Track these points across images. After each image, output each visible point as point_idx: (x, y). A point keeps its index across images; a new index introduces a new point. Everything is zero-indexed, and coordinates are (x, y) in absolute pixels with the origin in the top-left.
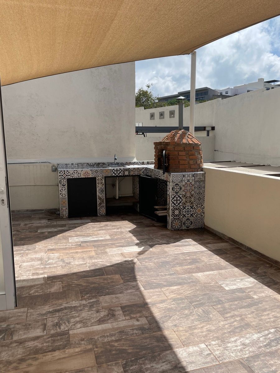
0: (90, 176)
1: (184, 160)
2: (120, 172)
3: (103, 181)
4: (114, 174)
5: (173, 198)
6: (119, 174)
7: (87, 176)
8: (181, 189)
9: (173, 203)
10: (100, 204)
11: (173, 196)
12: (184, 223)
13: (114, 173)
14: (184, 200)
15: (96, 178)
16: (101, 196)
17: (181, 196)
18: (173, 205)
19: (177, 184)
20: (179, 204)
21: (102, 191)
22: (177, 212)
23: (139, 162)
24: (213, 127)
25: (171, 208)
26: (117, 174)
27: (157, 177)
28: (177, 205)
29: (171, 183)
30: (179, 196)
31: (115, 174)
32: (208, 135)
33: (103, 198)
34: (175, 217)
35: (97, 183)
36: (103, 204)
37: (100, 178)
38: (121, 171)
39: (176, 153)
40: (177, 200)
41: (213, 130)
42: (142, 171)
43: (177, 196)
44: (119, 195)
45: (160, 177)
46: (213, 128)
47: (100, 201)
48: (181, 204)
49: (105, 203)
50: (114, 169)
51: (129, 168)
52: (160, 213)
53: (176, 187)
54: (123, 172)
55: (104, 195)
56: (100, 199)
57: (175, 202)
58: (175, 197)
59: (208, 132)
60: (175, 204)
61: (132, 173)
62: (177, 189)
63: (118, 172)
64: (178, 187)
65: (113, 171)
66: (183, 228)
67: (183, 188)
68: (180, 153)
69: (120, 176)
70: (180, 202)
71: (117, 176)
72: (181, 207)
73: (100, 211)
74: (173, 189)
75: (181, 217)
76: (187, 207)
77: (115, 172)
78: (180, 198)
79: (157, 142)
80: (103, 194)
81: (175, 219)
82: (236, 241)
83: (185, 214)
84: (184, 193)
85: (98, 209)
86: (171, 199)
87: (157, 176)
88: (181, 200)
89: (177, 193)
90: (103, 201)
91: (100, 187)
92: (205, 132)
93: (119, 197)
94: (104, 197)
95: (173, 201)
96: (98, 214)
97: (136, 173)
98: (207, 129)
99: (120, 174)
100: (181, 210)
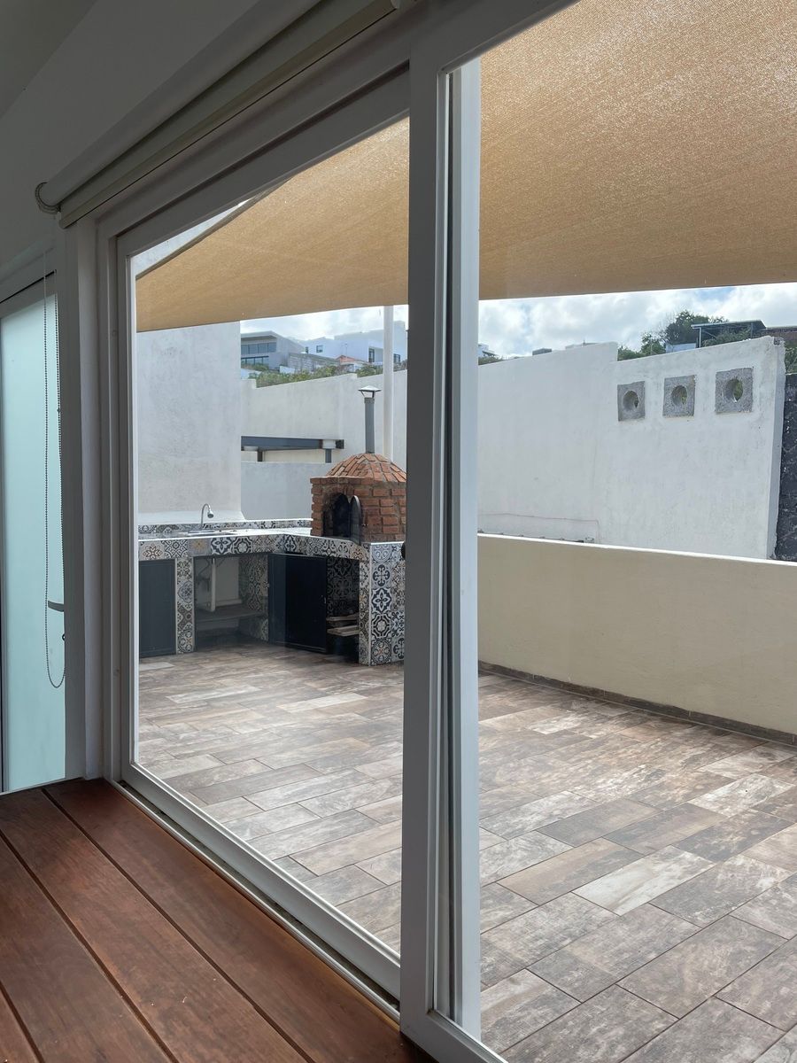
0: (162, 557)
1: (391, 516)
2: (228, 547)
3: (191, 568)
4: (214, 552)
5: (375, 596)
6: (226, 550)
7: (153, 557)
8: (389, 575)
9: (375, 605)
10: (183, 623)
11: (375, 592)
12: (395, 649)
13: (215, 548)
14: (394, 599)
15: (174, 560)
16: (184, 604)
17: (389, 591)
18: (374, 610)
19: (382, 566)
20: (385, 608)
21: (186, 592)
22: (381, 626)
23: (255, 523)
24: (340, 441)
25: (371, 617)
26: (222, 552)
27: (325, 553)
28: (381, 610)
29: (371, 565)
30: (385, 592)
31: (218, 551)
32: (329, 460)
33: (188, 610)
34: (378, 635)
35: (176, 573)
36: (189, 624)
37: (182, 560)
38: (230, 542)
39: (376, 501)
40: (382, 600)
41: (340, 448)
42: (276, 543)
43: (382, 591)
44: (216, 602)
45: (334, 552)
46: (340, 444)
47: (182, 617)
48: (389, 608)
49: (193, 621)
50: (215, 539)
51: (248, 537)
52: (345, 631)
53: (379, 573)
54: (235, 544)
55: (192, 603)
56: (182, 611)
57: (378, 604)
58: (378, 593)
59: (329, 452)
60: (378, 609)
61: (254, 548)
62: (381, 576)
63: (225, 546)
64: (384, 572)
65: (213, 543)
66: (393, 660)
67: (393, 575)
68: (383, 500)
69: (229, 555)
70: (388, 604)
71: (222, 556)
72: (390, 614)
73: (183, 642)
74: (374, 576)
75: (390, 635)
76: (400, 614)
77: (218, 547)
78: (388, 595)
79: (321, 479)
80: (189, 600)
81: (378, 640)
82: (510, 670)
83: (396, 628)
84: (394, 584)
85: (177, 636)
86: (371, 597)
87: (324, 551)
88: (389, 599)
89: (381, 585)
90: (189, 616)
91: (182, 581)
92: (321, 455)
93: (217, 608)
94: (192, 607)
95: (374, 601)
96: (177, 649)
97: (264, 548)
98: (326, 445)
99: (229, 551)
100: (388, 621)
